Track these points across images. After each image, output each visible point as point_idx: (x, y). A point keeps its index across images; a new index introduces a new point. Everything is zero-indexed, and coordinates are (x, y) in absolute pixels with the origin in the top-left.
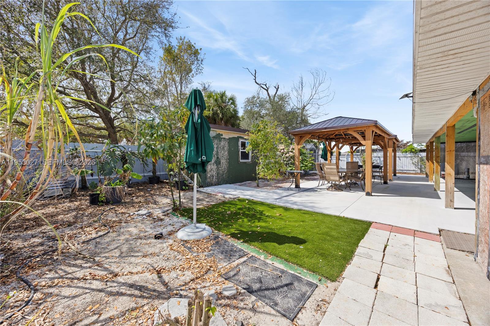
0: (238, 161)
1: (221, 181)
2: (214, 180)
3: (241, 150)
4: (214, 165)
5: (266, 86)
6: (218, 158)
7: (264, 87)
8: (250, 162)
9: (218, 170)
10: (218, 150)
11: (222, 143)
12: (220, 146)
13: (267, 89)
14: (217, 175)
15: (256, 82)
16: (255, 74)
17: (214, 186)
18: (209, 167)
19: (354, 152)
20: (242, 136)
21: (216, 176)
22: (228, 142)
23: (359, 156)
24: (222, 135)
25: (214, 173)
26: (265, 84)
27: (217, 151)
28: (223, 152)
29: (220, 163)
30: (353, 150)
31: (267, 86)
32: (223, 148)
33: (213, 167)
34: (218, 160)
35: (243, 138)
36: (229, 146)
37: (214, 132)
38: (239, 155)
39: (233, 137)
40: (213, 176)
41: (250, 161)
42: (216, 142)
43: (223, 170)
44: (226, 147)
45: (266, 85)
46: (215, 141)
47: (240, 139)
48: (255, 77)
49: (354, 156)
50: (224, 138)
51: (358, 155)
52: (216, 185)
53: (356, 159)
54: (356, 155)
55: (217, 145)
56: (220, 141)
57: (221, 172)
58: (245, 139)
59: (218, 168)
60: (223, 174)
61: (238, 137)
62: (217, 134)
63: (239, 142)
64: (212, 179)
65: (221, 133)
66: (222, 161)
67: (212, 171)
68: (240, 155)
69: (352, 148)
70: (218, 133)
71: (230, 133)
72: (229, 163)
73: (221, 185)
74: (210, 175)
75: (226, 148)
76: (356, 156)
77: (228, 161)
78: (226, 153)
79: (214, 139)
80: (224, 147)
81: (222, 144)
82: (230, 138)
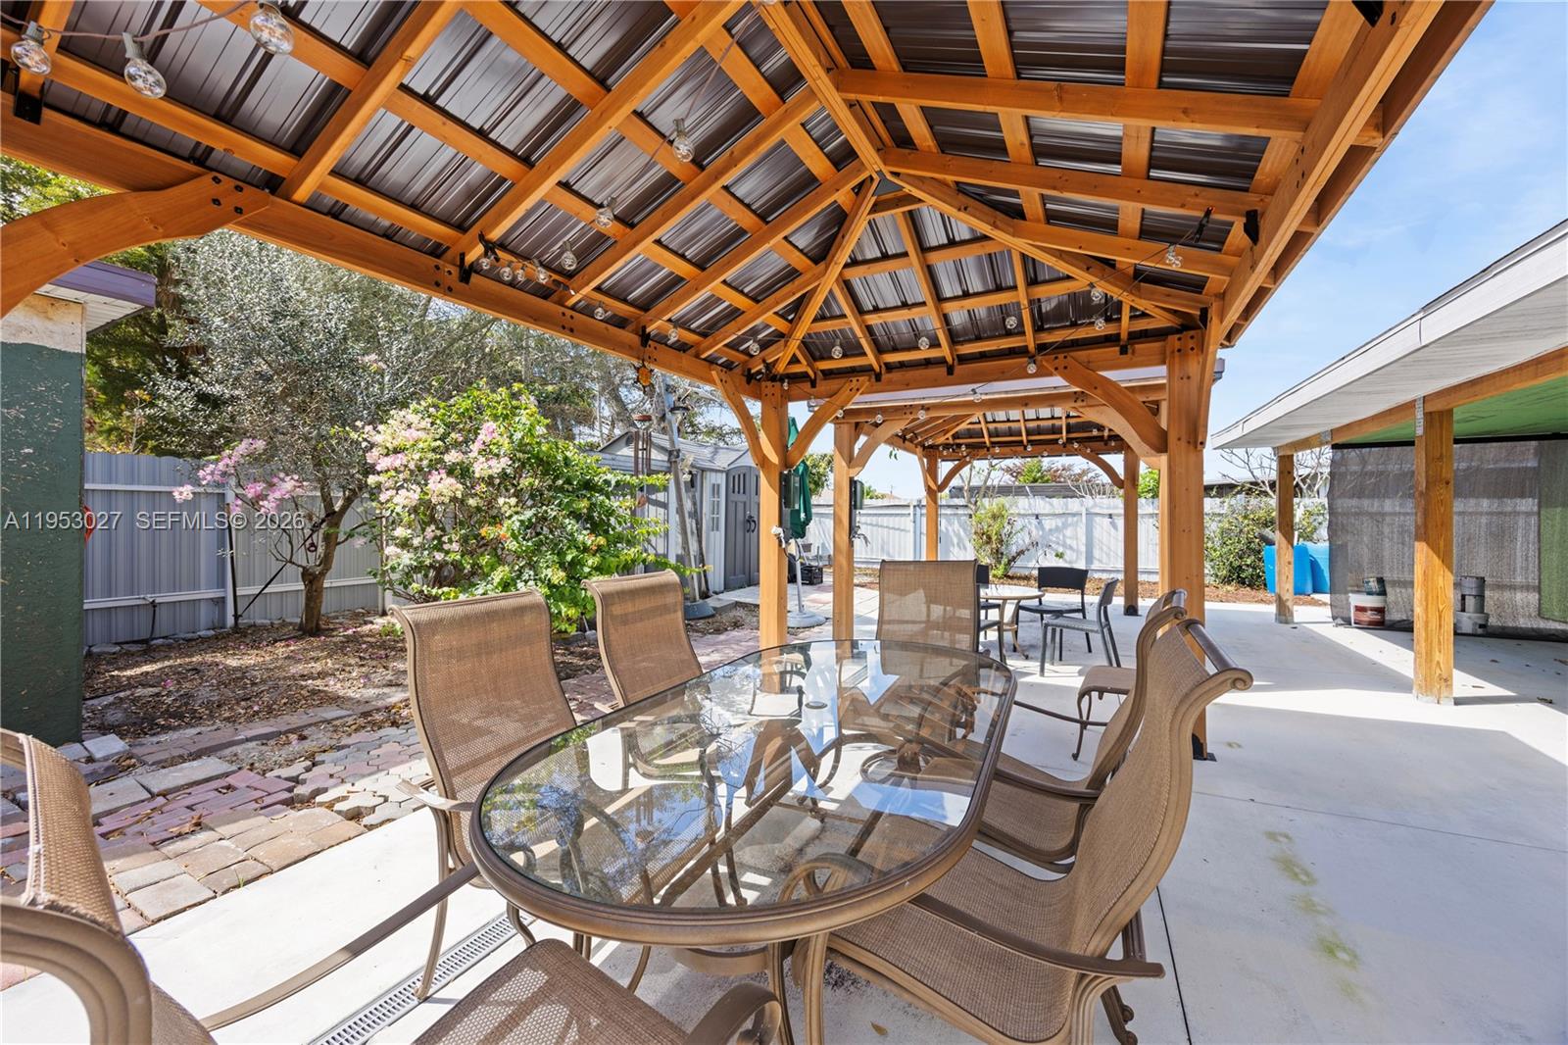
19: (941, 488)
23: (961, 511)
30: (935, 479)
49: (943, 511)
51: (957, 507)
53: (950, 523)
54: (949, 506)
69: (931, 471)
76: (949, 511)
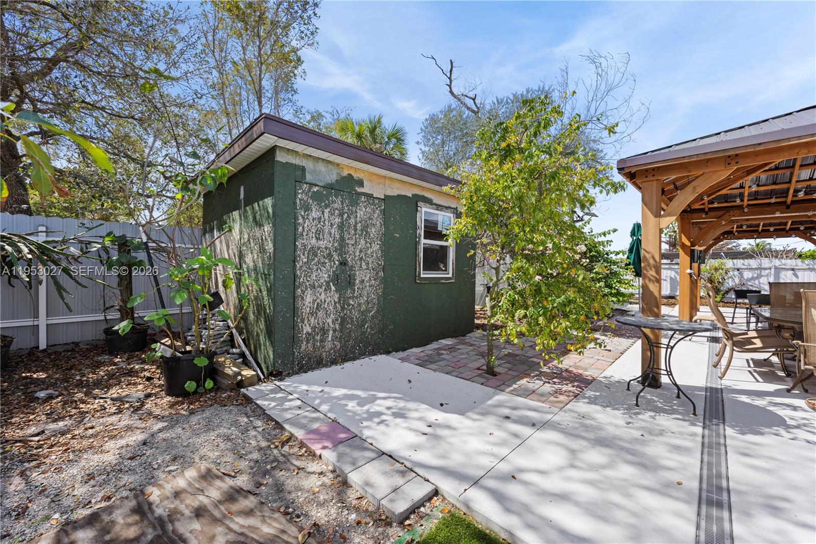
0: (415, 276)
1: (353, 347)
2: (330, 343)
3: (423, 241)
4: (328, 289)
5: (475, 103)
6: (343, 263)
7: (470, 103)
8: (449, 278)
9: (343, 309)
10: (346, 236)
11: (361, 212)
12: (352, 221)
13: (476, 110)
14: (341, 324)
15: (451, 92)
16: (451, 71)
17: (326, 366)
18: (309, 299)
20: (428, 195)
21: (335, 331)
22: (384, 212)
24: (361, 183)
25: (330, 321)
26: (473, 97)
27: (342, 238)
28: (363, 242)
29: (350, 283)
31: (477, 101)
32: (365, 228)
33: (323, 297)
34: (343, 271)
35: (428, 201)
36: (386, 222)
37: (330, 166)
38: (416, 255)
39: (399, 196)
40: (324, 331)
41: (450, 275)
42: (336, 206)
43: (363, 307)
44: (374, 225)
45: (474, 99)
46: (334, 202)
47: (420, 204)
48: (450, 78)
50: (369, 196)
52: (334, 362)
55: (341, 215)
56: (354, 203)
57: (355, 314)
58: (436, 204)
59: (343, 302)
60: (364, 322)
61: (415, 196)
62: (344, 178)
63: (418, 215)
64: (321, 341)
65: (356, 175)
66: (360, 275)
67: (321, 314)
68: (422, 255)
70: (345, 173)
71: (391, 179)
72: (384, 281)
73: (354, 359)
74: (314, 328)
75: (373, 231)
77: (381, 274)
78: (376, 247)
79: (330, 195)
80: (367, 227)
81: (360, 214)
82: (387, 199)
